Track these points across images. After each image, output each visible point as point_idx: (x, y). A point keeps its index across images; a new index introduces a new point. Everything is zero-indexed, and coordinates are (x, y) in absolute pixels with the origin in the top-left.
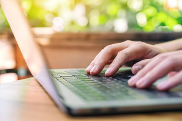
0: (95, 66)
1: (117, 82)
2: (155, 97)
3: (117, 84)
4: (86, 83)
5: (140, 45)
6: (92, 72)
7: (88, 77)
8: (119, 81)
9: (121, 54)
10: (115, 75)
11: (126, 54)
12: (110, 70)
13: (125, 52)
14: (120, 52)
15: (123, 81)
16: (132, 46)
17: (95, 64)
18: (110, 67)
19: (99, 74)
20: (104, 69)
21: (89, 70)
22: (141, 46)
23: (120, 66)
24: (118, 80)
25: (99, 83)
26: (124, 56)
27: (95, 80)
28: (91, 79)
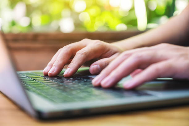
0: (53, 68)
1: (79, 82)
2: (121, 97)
3: (80, 84)
4: (47, 85)
5: (98, 43)
6: (50, 74)
7: (47, 79)
8: (81, 82)
9: (80, 54)
10: (74, 76)
11: (85, 54)
12: (69, 71)
13: (84, 52)
14: (79, 51)
15: (85, 82)
16: (90, 45)
17: (54, 65)
18: (69, 67)
19: (58, 76)
20: (63, 70)
21: (46, 71)
22: (99, 45)
23: (79, 66)
24: (79, 81)
25: (61, 84)
26: (83, 55)
27: (55, 82)
28: (51, 81)
